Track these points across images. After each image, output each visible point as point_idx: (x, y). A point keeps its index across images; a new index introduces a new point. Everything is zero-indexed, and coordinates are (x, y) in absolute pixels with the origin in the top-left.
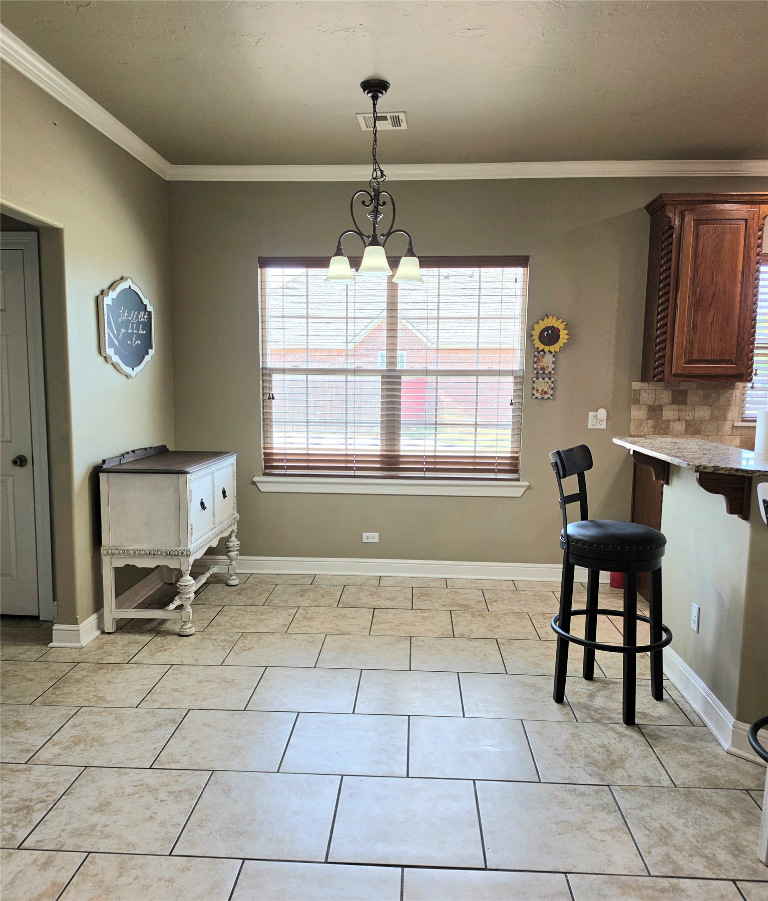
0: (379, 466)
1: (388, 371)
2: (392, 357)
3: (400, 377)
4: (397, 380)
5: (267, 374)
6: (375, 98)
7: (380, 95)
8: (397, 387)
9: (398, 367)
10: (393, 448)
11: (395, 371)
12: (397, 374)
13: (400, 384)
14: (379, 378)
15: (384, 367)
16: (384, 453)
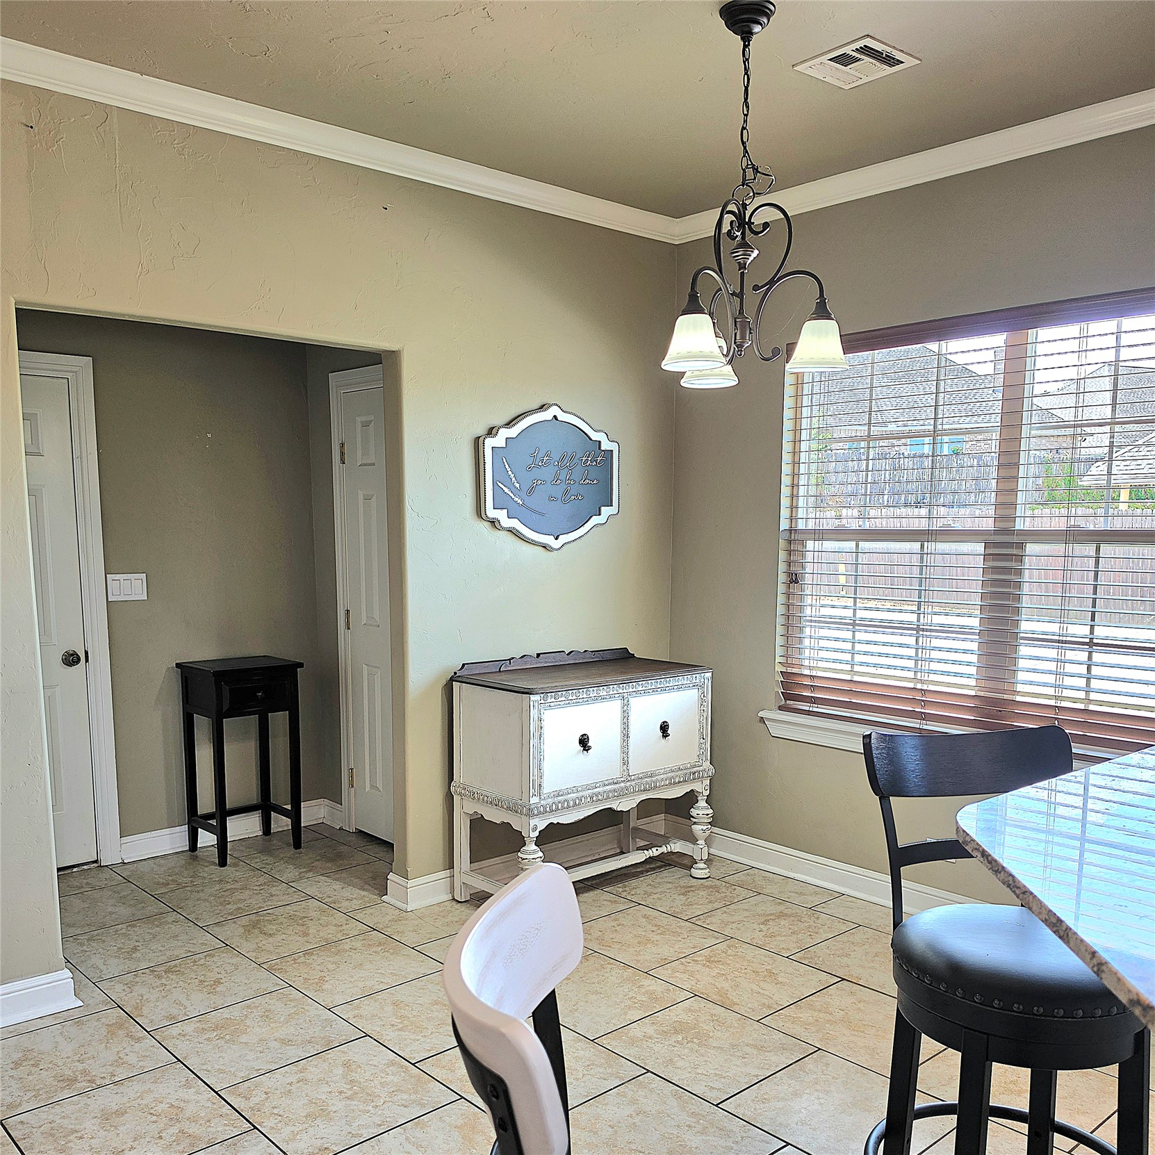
0: (973, 718)
1: (996, 532)
2: (1006, 505)
3: (1021, 546)
4: (1015, 551)
5: (795, 538)
6: (747, 37)
7: (757, 28)
8: (1013, 564)
9: (1019, 525)
10: (1000, 686)
11: (1011, 532)
12: (1015, 539)
13: (1020, 558)
14: (980, 548)
15: (988, 525)
16: (982, 694)
